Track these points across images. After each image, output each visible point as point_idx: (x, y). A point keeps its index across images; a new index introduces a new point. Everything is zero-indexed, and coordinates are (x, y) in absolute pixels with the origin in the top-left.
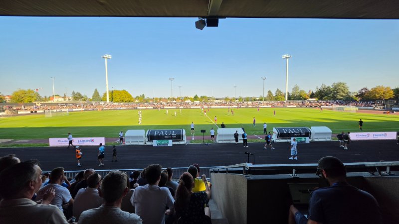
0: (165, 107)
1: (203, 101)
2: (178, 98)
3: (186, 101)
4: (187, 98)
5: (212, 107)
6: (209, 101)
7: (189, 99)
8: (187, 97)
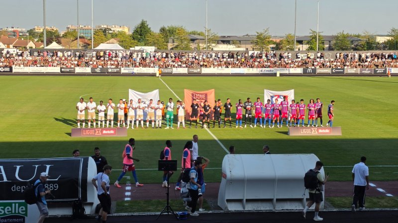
0: (16, 69)
1: (170, 46)
2: (72, 35)
3: (102, 46)
4: (104, 34)
5: (205, 71)
6: (193, 46)
7: (114, 36)
8: (105, 31)
